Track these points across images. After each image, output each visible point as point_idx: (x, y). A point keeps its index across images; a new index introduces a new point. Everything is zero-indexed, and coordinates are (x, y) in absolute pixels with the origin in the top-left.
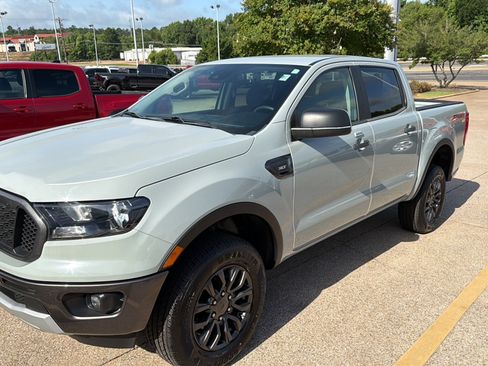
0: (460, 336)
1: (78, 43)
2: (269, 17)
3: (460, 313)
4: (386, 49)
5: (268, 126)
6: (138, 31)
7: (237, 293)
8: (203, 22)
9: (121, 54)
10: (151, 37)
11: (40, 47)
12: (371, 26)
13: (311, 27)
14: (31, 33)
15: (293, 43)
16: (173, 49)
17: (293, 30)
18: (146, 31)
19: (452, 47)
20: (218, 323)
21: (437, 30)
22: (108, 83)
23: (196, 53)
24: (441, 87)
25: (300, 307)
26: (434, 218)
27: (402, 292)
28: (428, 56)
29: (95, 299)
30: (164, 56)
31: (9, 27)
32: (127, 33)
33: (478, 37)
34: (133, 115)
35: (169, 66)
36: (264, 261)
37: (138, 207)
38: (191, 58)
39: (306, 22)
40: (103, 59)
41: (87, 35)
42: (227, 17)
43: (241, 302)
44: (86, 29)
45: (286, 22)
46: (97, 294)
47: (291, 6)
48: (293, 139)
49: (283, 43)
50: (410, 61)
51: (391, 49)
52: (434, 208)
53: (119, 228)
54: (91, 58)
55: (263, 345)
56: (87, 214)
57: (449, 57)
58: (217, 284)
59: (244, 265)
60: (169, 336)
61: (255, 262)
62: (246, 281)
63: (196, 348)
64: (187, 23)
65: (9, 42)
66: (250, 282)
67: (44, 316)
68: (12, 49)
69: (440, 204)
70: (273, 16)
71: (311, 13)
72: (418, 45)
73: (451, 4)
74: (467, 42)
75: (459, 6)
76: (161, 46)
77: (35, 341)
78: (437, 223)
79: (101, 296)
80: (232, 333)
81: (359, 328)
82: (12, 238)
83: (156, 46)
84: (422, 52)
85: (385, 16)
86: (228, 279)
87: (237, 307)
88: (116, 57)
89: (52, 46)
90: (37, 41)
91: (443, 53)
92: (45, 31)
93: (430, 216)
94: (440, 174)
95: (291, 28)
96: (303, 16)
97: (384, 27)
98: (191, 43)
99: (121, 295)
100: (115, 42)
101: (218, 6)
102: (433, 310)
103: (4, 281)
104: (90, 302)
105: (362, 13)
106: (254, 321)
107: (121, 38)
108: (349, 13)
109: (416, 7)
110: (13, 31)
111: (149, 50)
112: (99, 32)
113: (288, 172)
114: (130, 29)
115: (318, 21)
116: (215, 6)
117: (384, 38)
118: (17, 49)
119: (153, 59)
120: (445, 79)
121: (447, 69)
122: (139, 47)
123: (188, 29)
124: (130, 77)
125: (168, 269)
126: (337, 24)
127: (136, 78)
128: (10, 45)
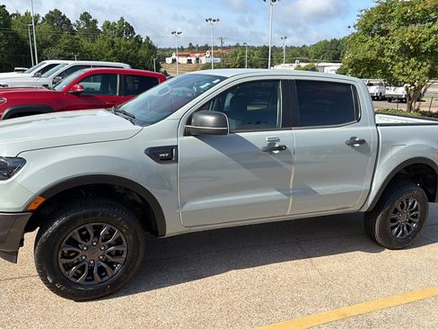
1: (238, 58)
5: (162, 121)
10: (299, 54)
11: (209, 60)
13: (416, 46)
14: (206, 48)
15: (398, 61)
16: (316, 64)
17: (398, 47)
31: (190, 44)
32: (280, 50)
38: (332, 72)
39: (411, 40)
45: (393, 41)
47: (400, 25)
49: (389, 60)
59: (116, 225)
64: (334, 41)
65: (188, 55)
66: (124, 241)
68: (190, 61)
70: (381, 35)
76: (307, 61)
83: (302, 61)
87: (108, 257)
89: (219, 60)
90: (208, 55)
95: (397, 46)
96: (408, 35)
98: (335, 59)
107: (274, 54)
110: (193, 48)
111: (295, 65)
112: (258, 49)
115: (425, 40)
118: (193, 62)
122: (287, 62)
123: (333, 47)
125: (31, 211)
128: (189, 58)
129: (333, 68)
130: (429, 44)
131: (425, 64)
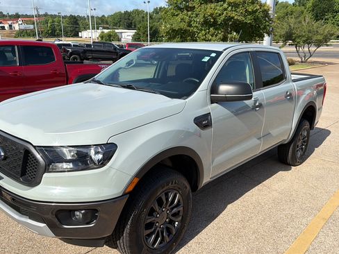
0: (323, 239)
1: (49, 25)
2: (185, 12)
3: (323, 223)
4: (266, 35)
5: (196, 93)
6: (92, 17)
7: (173, 209)
8: (137, 12)
9: (80, 33)
10: (101, 22)
11: (23, 27)
12: (256, 19)
13: (214, 19)
14: (17, 17)
15: (201, 30)
16: (116, 31)
17: (202, 20)
18: (97, 18)
19: (310, 35)
20: (160, 230)
21: (300, 22)
22: (71, 54)
23: (132, 34)
24: (302, 62)
25: (213, 217)
26: (301, 156)
27: (282, 208)
28: (294, 40)
29: (77, 213)
30: (109, 35)
31: (1, 12)
32: (84, 18)
33: (328, 28)
34: (99, 82)
35: (113, 43)
36: (191, 186)
37: (109, 150)
38: (128, 37)
39: (211, 15)
40: (66, 36)
41: (56, 19)
42: (155, 9)
43: (175, 215)
44: (55, 15)
45: (197, 15)
46: (79, 210)
47: (201, 4)
48: (212, 103)
49: (195, 30)
50: (281, 44)
51: (269, 35)
52: (302, 149)
53: (95, 164)
54: (59, 36)
55: (189, 244)
56: (72, 154)
57: (308, 42)
58: (160, 202)
59: (178, 190)
60: (128, 239)
61: (186, 187)
62: (179, 201)
63: (145, 247)
64: (126, 13)
65: (1, 23)
66: (181, 201)
67: (42, 225)
68: (3, 28)
69: (306, 146)
70: (188, 11)
71: (215, 9)
72: (287, 33)
73: (309, 4)
74: (320, 31)
75: (314, 6)
76: (108, 28)
77: (30, 240)
78: (303, 158)
79: (83, 212)
80: (168, 236)
81: (254, 233)
82: (20, 170)
83: (104, 28)
84: (289, 37)
85: (266, 12)
86: (167, 199)
87: (173, 218)
88: (76, 35)
89: (31, 27)
90: (20, 23)
91: (304, 39)
92: (27, 16)
93: (299, 154)
94: (307, 125)
95: (200, 19)
96: (209, 11)
97: (265, 20)
98: (129, 27)
99: (96, 211)
100: (76, 24)
101: (149, 2)
102: (304, 220)
103: (13, 199)
104: (74, 215)
105: (250, 10)
106: (183, 228)
107: (80, 22)
108: (241, 10)
109: (286, 6)
110: (4, 16)
111: (99, 31)
112: (65, 17)
113: (208, 125)
114: (86, 16)
115: (220, 15)
116: (146, 2)
117: (265, 28)
118: (6, 28)
119: (102, 37)
120: (305, 57)
121: (306, 49)
122: (93, 28)
123: (126, 17)
124: (88, 50)
125: (129, 193)
126: (233, 18)
127: (92, 51)
128: (1, 25)
129: (128, 34)
130: (222, 17)
131: (220, 32)
